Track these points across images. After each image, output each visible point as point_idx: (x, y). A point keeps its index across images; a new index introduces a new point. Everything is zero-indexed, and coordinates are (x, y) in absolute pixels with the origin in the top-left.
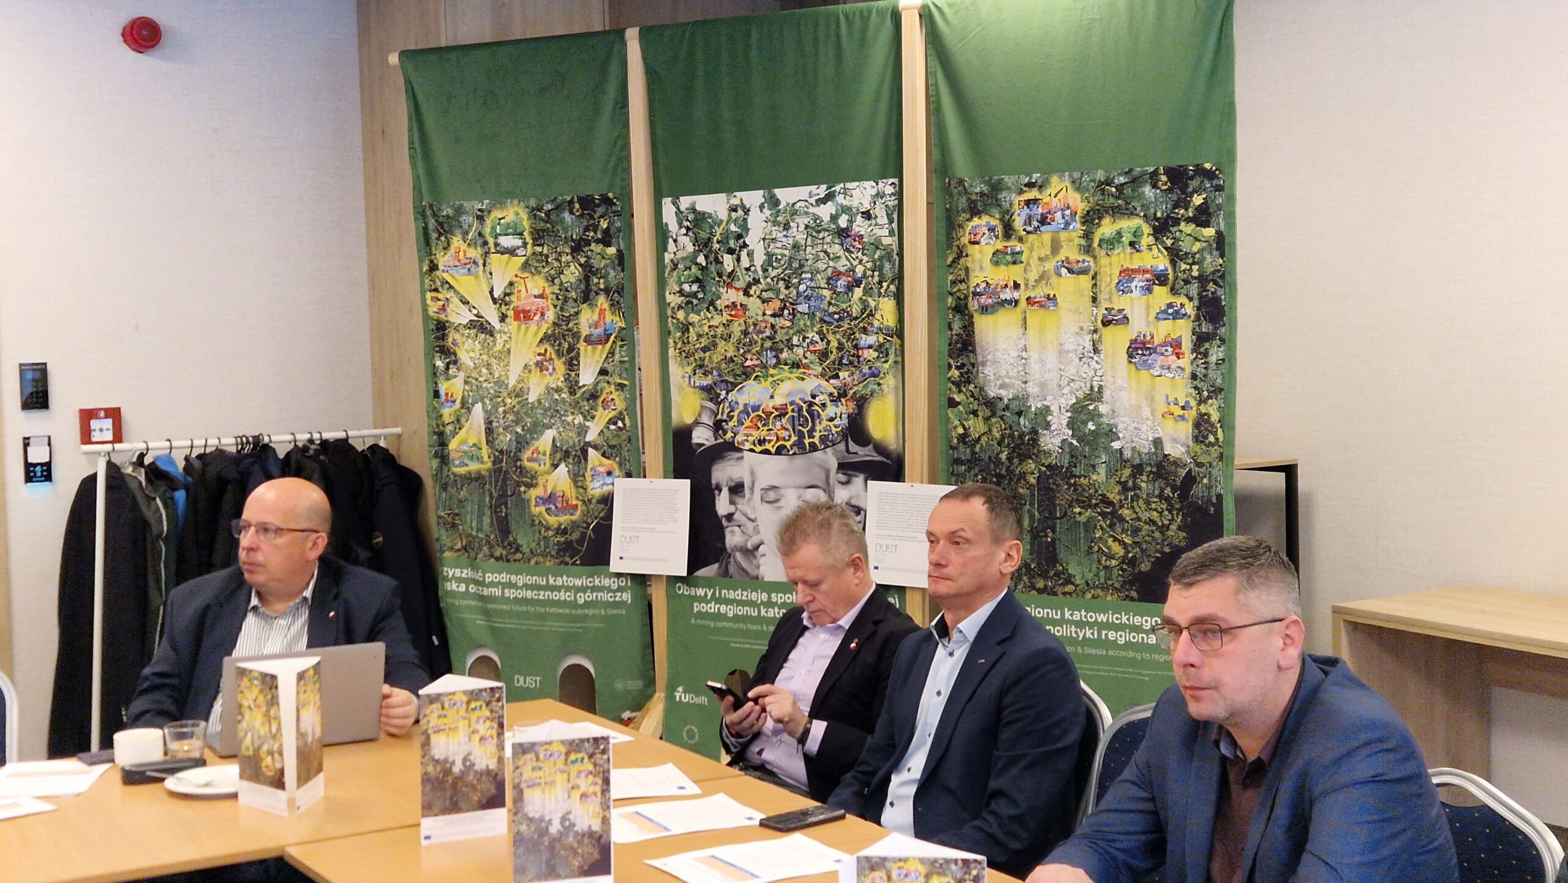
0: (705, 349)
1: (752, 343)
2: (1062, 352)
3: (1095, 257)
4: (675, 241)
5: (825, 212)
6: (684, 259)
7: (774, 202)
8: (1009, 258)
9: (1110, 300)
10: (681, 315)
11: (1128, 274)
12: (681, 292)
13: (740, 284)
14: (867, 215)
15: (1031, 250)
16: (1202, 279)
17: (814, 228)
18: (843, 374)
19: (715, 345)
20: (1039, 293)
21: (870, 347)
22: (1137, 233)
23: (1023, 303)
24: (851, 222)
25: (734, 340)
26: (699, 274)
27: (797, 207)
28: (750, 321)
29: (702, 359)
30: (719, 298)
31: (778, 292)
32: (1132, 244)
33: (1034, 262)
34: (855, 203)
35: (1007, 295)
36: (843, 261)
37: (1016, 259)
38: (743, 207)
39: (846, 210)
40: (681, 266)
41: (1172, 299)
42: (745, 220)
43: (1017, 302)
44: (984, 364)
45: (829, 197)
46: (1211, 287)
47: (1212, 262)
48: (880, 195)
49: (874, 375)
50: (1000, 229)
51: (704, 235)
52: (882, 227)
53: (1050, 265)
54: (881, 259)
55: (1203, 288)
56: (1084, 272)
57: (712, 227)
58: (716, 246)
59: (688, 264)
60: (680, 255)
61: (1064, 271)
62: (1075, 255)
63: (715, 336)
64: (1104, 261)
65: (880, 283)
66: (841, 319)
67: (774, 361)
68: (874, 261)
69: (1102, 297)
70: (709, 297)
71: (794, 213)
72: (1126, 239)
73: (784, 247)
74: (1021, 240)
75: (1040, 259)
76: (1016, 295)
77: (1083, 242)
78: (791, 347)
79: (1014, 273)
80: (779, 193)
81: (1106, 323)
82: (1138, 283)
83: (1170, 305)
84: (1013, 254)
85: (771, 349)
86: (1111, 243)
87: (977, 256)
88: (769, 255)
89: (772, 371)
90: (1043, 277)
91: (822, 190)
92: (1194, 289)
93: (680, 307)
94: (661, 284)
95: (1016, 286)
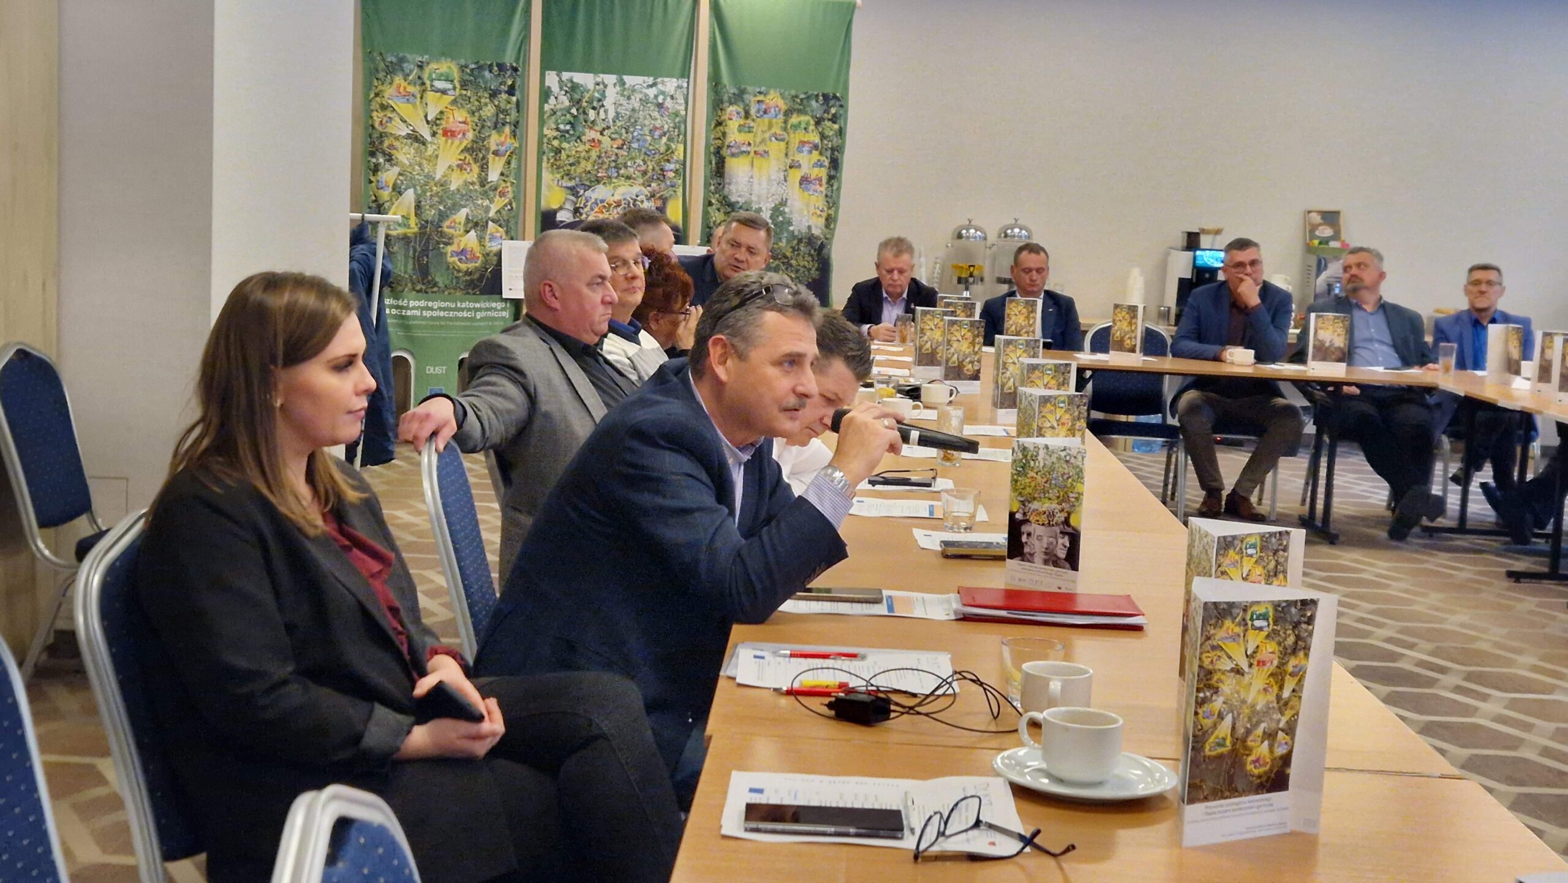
0: (571, 165)
1: (602, 163)
2: (769, 180)
3: (788, 133)
4: (556, 98)
5: (652, 92)
6: (561, 109)
7: (622, 83)
8: (746, 129)
9: (794, 155)
10: (556, 143)
11: (803, 143)
12: (557, 129)
13: (599, 128)
14: (672, 97)
15: (758, 126)
16: (833, 149)
17: (644, 101)
18: (654, 185)
19: (579, 163)
20: (760, 149)
21: (671, 170)
22: (808, 123)
23: (752, 154)
24: (664, 100)
25: (591, 160)
26: (572, 119)
27: (636, 87)
28: (603, 150)
29: (569, 171)
30: (584, 135)
31: (621, 135)
32: (805, 129)
33: (759, 133)
34: (667, 90)
35: (744, 148)
36: (659, 121)
37: (750, 130)
38: (603, 83)
39: (663, 93)
40: (559, 114)
41: (819, 158)
42: (604, 91)
43: (749, 152)
44: (729, 184)
45: (654, 85)
46: (836, 153)
47: (836, 141)
48: (680, 87)
49: (672, 186)
50: (743, 114)
51: (577, 97)
52: (680, 105)
53: (767, 135)
54: (679, 122)
55: (832, 153)
56: (783, 140)
57: (582, 93)
58: (585, 104)
59: (565, 112)
60: (558, 107)
61: (773, 139)
62: (779, 132)
63: (579, 157)
64: (792, 136)
65: (678, 135)
66: (655, 154)
67: (616, 174)
68: (675, 124)
69: (790, 153)
70: (577, 134)
71: (634, 91)
72: (803, 126)
73: (626, 110)
74: (753, 120)
75: (763, 132)
76: (749, 149)
77: (783, 125)
78: (626, 167)
79: (749, 137)
80: (625, 78)
81: (791, 167)
82: (806, 148)
83: (819, 161)
84: (749, 127)
85: (615, 167)
86: (796, 127)
87: (732, 126)
88: (617, 113)
89: (614, 180)
90: (763, 141)
91: (651, 80)
92: (829, 153)
93: (555, 138)
94: (542, 123)
95: (749, 144)
